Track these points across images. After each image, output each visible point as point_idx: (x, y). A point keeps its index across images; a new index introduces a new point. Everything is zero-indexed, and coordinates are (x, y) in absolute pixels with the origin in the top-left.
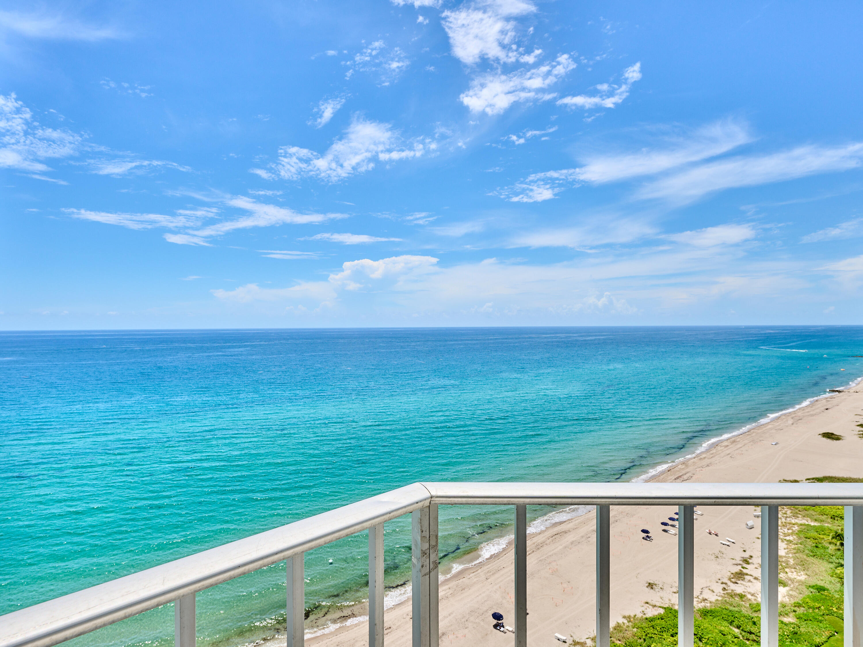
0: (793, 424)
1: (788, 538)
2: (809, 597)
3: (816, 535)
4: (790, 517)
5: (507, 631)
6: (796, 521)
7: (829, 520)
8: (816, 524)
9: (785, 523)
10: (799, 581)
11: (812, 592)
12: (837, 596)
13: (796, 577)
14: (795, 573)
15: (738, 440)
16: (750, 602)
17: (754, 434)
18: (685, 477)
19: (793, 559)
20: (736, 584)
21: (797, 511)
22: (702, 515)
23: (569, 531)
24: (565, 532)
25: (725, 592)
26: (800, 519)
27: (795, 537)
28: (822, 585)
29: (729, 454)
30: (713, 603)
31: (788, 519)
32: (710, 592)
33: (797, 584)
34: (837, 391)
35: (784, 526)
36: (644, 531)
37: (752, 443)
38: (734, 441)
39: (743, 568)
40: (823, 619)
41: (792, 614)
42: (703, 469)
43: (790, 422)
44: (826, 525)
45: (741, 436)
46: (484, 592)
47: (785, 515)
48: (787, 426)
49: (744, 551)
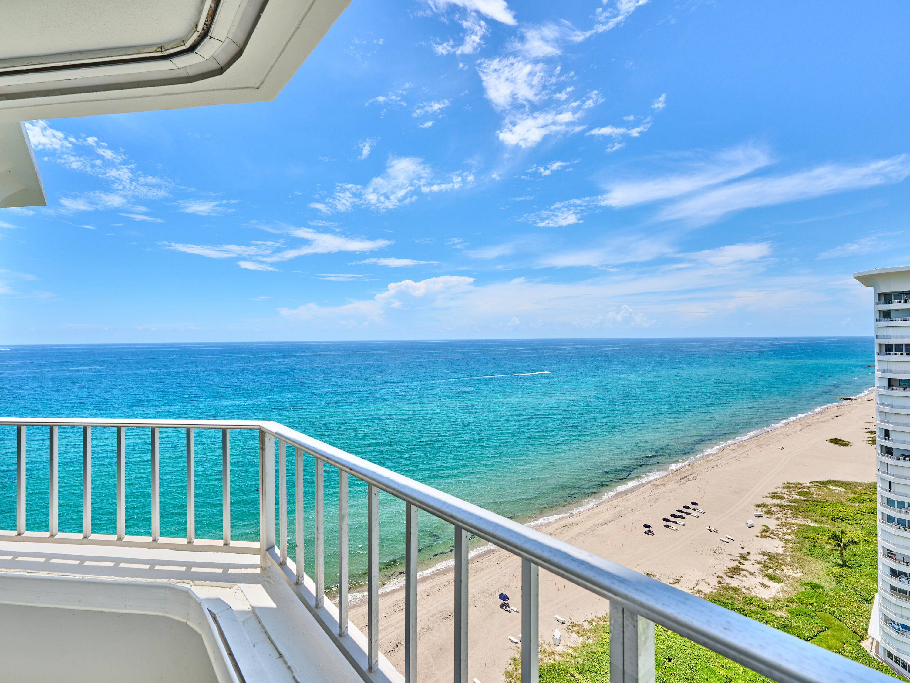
0: (801, 430)
1: (786, 537)
2: (802, 593)
3: (815, 535)
4: (790, 518)
5: (512, 611)
6: (796, 521)
7: (830, 521)
8: (816, 525)
9: (785, 523)
10: (795, 578)
11: (806, 589)
12: (831, 594)
13: (791, 574)
14: (791, 571)
15: (745, 444)
16: (744, 596)
17: (761, 439)
18: (691, 478)
19: (790, 557)
20: (732, 579)
21: (797, 512)
22: (704, 513)
23: (577, 524)
24: (573, 525)
25: (720, 585)
26: (800, 519)
27: (793, 536)
28: (817, 583)
29: (735, 457)
30: (707, 594)
31: (788, 519)
32: (706, 584)
33: (792, 581)
34: (849, 399)
35: (783, 526)
36: (646, 526)
37: (758, 447)
38: (741, 445)
39: (740, 563)
40: (814, 614)
41: (785, 609)
42: (709, 471)
43: (799, 428)
44: (826, 526)
45: (748, 441)
46: (495, 575)
47: (785, 516)
48: (795, 432)
49: (743, 548)
